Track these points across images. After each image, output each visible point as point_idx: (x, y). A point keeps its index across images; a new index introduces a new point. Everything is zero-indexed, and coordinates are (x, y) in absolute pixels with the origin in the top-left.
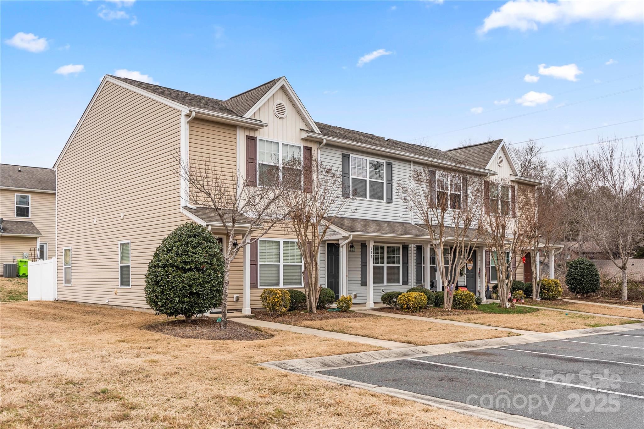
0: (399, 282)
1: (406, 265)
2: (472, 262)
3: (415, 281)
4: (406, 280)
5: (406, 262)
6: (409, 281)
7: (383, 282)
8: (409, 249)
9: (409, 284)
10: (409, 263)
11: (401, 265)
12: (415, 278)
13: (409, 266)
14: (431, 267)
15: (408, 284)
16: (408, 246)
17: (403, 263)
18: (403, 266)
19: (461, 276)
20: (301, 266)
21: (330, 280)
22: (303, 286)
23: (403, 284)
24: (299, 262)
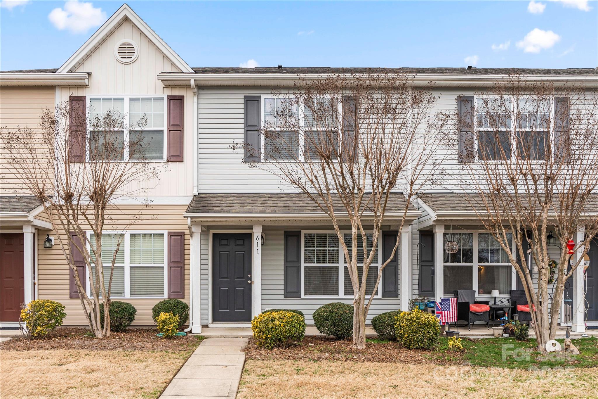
1: (392, 264)
5: (394, 259)
9: (401, 296)
10: (399, 261)
11: (379, 265)
15: (397, 297)
16: (397, 232)
17: (385, 261)
20: (163, 267)
21: (221, 288)
22: (166, 296)
23: (383, 296)
24: (160, 262)
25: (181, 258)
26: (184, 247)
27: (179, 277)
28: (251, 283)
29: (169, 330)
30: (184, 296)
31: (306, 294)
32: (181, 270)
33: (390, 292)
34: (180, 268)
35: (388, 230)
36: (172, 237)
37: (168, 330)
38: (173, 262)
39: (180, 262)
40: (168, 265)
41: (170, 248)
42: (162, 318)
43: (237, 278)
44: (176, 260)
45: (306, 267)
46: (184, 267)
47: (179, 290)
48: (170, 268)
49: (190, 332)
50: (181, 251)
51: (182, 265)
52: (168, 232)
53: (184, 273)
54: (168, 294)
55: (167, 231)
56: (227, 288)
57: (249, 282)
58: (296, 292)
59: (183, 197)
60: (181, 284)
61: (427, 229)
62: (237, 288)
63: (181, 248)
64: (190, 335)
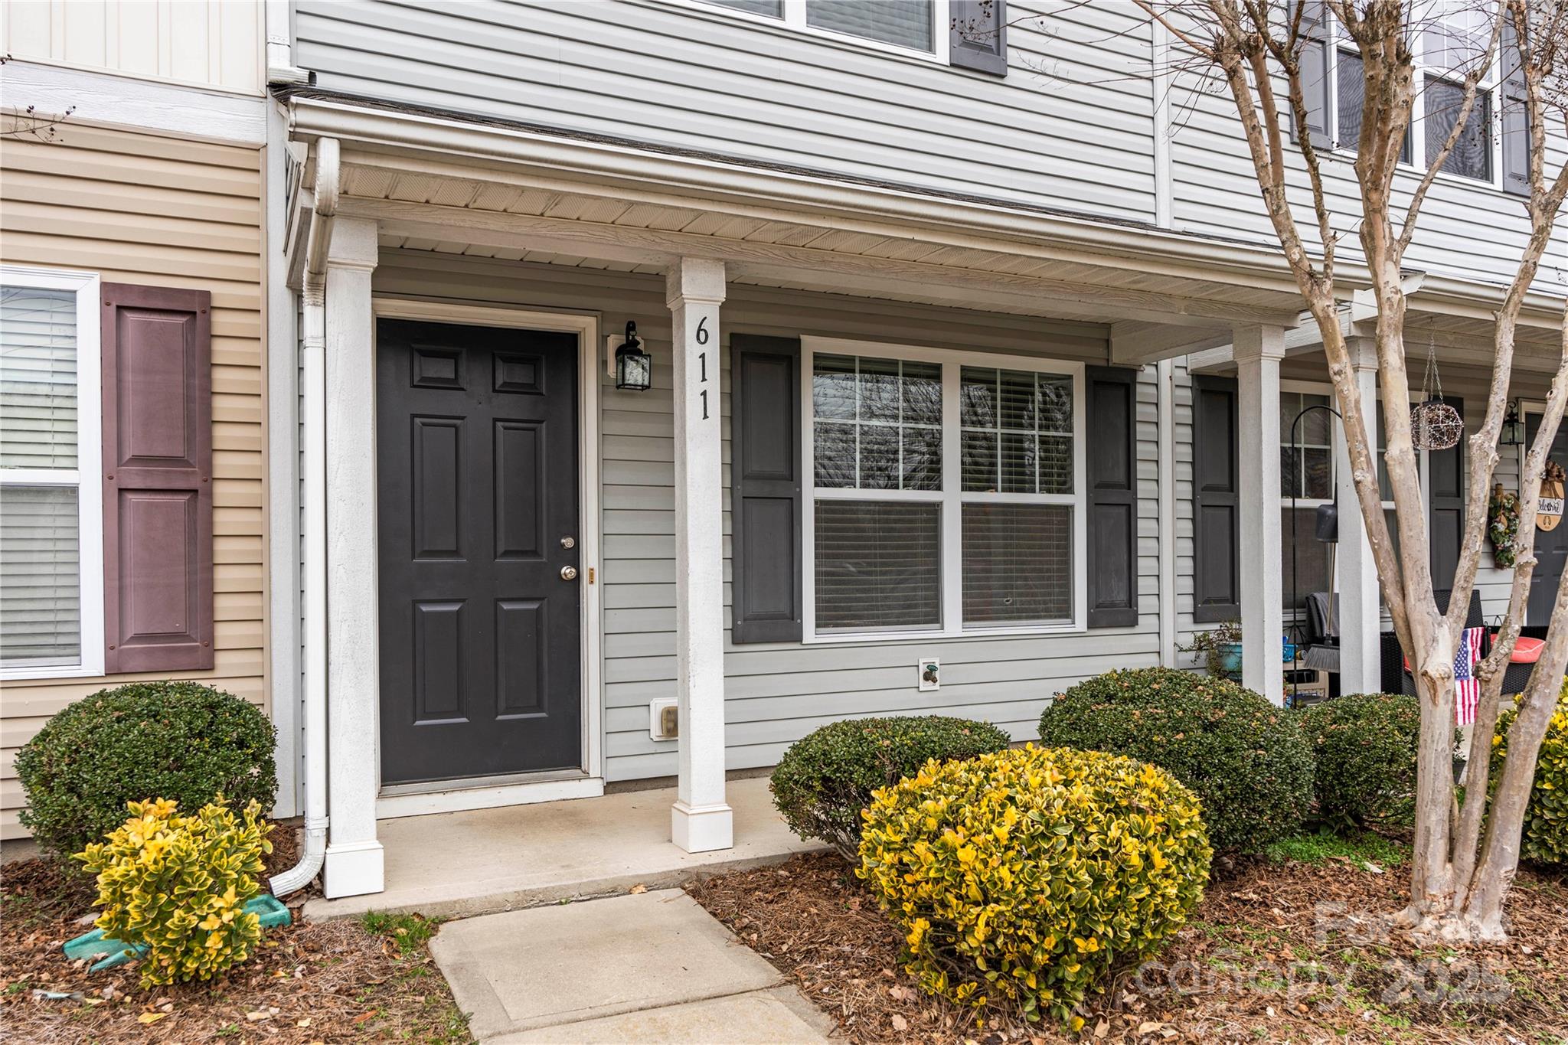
0: (1065, 611)
1: (1115, 497)
2: (1559, 487)
3: (1187, 603)
4: (1122, 597)
5: (1120, 476)
6: (1144, 604)
7: (934, 616)
8: (1142, 392)
9: (1145, 622)
10: (1143, 488)
11: (1078, 500)
12: (1187, 585)
13: (1144, 508)
14: (1290, 517)
15: (1133, 623)
16: (1132, 372)
17: (1095, 486)
18: (1094, 505)
19: (1498, 565)
20: (70, 492)
21: (425, 608)
22: (93, 660)
23: (1092, 624)
24: (47, 462)
25: (189, 440)
26: (208, 378)
27: (181, 549)
28: (578, 578)
29: (206, 934)
30: (212, 658)
31: (821, 622)
32: (191, 507)
33: (1113, 605)
34: (183, 499)
35: (1103, 363)
36: (131, 317)
37: (199, 935)
38: (137, 459)
39: (187, 464)
40: (107, 477)
41: (119, 381)
42: (146, 858)
43: (507, 553)
44: (160, 450)
45: (821, 506)
46: (210, 495)
47: (179, 626)
48: (118, 494)
49: (315, 889)
50: (188, 399)
51: (195, 483)
52: (104, 286)
53: (210, 523)
54: (109, 648)
55: (96, 278)
56: (455, 608)
57: (567, 571)
58: (782, 617)
59: (198, 97)
60: (190, 587)
61: (1215, 373)
62: (506, 606)
63: (188, 387)
64: (314, 910)
